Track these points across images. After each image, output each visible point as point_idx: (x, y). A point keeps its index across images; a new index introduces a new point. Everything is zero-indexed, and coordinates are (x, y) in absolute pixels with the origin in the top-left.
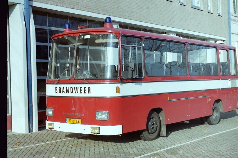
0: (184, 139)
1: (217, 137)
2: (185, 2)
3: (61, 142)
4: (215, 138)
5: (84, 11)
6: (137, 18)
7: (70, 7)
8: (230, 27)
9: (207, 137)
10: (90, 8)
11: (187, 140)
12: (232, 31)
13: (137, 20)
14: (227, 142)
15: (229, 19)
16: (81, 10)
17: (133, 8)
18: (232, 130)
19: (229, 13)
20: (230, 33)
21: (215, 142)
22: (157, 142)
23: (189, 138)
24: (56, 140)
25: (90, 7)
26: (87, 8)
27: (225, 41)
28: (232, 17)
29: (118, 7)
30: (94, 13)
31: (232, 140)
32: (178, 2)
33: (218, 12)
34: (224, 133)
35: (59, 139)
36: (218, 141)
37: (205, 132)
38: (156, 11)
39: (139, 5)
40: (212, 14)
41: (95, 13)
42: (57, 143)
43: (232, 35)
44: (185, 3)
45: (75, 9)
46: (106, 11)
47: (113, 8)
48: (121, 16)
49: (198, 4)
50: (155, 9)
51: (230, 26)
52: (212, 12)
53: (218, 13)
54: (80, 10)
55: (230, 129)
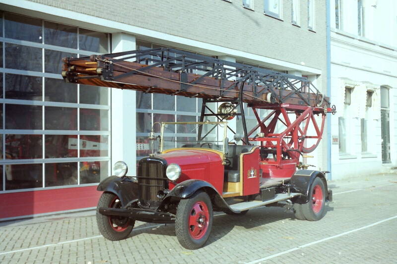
0: (254, 253)
1: (316, 249)
2: (253, 5)
3: (22, 253)
4: (312, 251)
5: (72, 11)
6: (167, 28)
7: (46, 3)
8: (328, 52)
9: (296, 249)
10: (84, 7)
11: (262, 255)
12: (332, 60)
13: (168, 32)
14: (335, 260)
15: (328, 38)
16: (67, 9)
17: (161, 11)
18: (340, 237)
19: (328, 26)
20: (329, 63)
21: (313, 260)
22: (203, 257)
23: (264, 250)
24: (12, 250)
25: (83, 4)
26: (77, 6)
27: (320, 76)
28: (333, 35)
29: (134, 7)
30: (90, 15)
31: (344, 257)
32: (242, 4)
33: (310, 25)
34: (327, 243)
35: (17, 248)
36: (319, 258)
37: (291, 239)
38: (203, 18)
39: (172, 6)
40: (299, 27)
41: (93, 16)
42: (13, 256)
43: (332, 66)
44: (253, 7)
45: (55, 7)
46: (113, 13)
47: (125, 9)
48: (139, 25)
49: (275, 8)
50: (201, 14)
51: (330, 51)
52: (298, 24)
53: (308, 27)
54: (65, 9)
55: (337, 234)
